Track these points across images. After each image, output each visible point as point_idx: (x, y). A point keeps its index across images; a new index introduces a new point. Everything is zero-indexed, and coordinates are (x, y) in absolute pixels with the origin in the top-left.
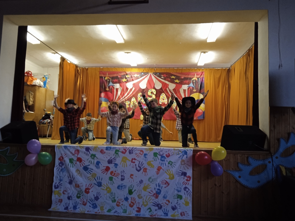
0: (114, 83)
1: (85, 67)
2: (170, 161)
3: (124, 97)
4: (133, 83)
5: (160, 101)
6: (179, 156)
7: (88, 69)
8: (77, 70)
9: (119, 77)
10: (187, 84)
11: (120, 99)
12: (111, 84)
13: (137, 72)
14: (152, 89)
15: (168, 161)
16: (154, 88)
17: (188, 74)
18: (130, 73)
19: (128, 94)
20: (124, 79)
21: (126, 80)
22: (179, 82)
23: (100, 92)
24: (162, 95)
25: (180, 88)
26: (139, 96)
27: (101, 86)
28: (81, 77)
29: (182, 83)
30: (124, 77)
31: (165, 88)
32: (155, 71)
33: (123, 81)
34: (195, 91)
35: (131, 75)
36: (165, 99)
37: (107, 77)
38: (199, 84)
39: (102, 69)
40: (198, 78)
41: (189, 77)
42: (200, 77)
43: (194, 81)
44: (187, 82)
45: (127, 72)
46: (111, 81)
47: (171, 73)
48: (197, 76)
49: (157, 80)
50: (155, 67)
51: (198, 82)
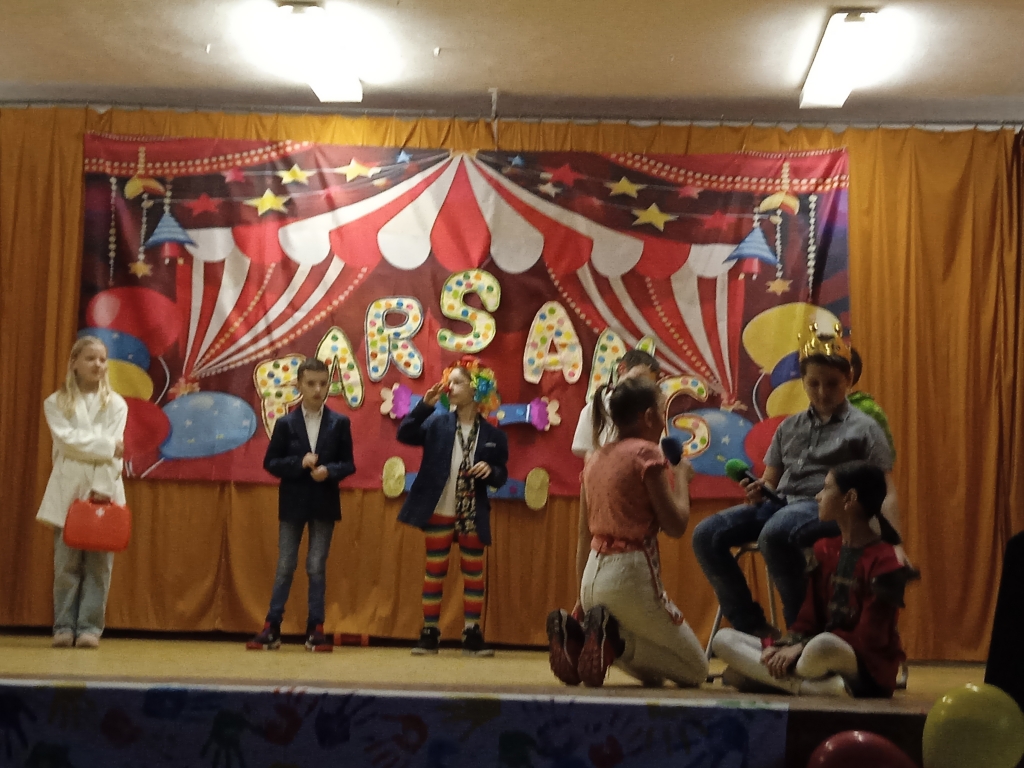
0: (187, 221)
3: (261, 326)
4: (333, 226)
5: (532, 362)
9: (229, 176)
10: (725, 241)
11: (233, 340)
12: (168, 229)
13: (364, 147)
14: (473, 274)
16: (489, 266)
18: (308, 153)
19: (294, 306)
20: (268, 194)
21: (284, 199)
22: (667, 224)
23: (87, 292)
25: (675, 270)
26: (373, 324)
27: (92, 247)
29: (686, 232)
30: (269, 181)
31: (564, 264)
32: (493, 137)
33: (260, 213)
34: (779, 293)
35: (318, 166)
36: (564, 346)
37: (141, 177)
38: (809, 239)
39: (105, 118)
40: (803, 198)
41: (738, 186)
42: (820, 188)
43: (776, 215)
44: (725, 228)
45: (289, 142)
46: (167, 208)
47: (614, 156)
48: (796, 181)
49: (507, 209)
50: (494, 108)
51: (802, 222)
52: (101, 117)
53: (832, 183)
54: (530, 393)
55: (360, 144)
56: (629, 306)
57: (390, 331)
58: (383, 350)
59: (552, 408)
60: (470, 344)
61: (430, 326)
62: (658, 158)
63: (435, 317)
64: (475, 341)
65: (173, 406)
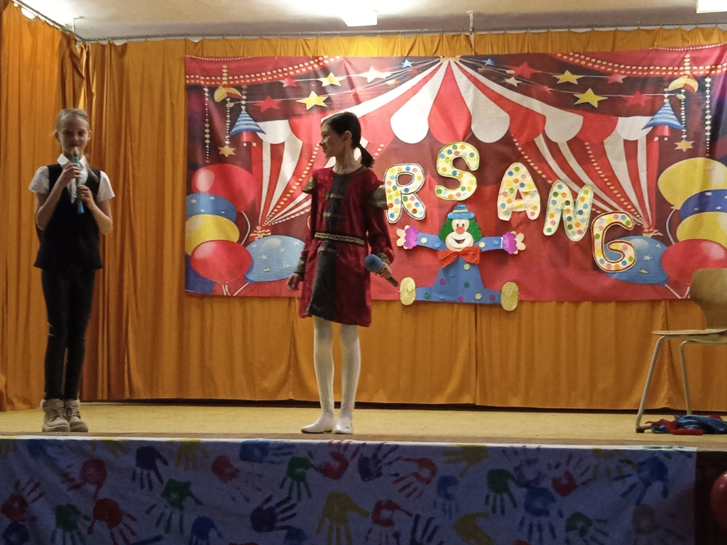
0: (258, 115)
1: (113, 39)
2: (577, 516)
5: (503, 206)
6: (621, 487)
7: (125, 46)
8: (72, 55)
9: (285, 83)
10: (643, 114)
11: (292, 199)
13: (378, 58)
14: (459, 145)
15: (567, 514)
16: (471, 138)
17: (649, 58)
18: (340, 63)
20: (313, 94)
22: (599, 102)
23: (192, 168)
24: (511, 174)
25: (606, 136)
26: (390, 183)
27: (193, 137)
28: (94, 90)
29: (614, 108)
30: (313, 85)
31: (524, 137)
32: (471, 46)
33: (308, 108)
34: (685, 151)
35: (348, 74)
36: (526, 193)
37: (224, 86)
38: (706, 109)
39: (199, 45)
40: (700, 80)
41: (652, 73)
42: (713, 72)
43: (681, 93)
44: (643, 104)
45: (326, 57)
46: (243, 108)
47: (559, 55)
48: (695, 68)
49: (483, 97)
50: (471, 24)
51: (700, 97)
52: (196, 44)
53: (723, 67)
54: (503, 228)
55: (376, 56)
56: (573, 163)
57: (401, 188)
58: (397, 201)
59: (520, 238)
60: (459, 195)
61: (430, 182)
62: (592, 55)
63: (434, 177)
64: (462, 193)
65: (254, 245)
